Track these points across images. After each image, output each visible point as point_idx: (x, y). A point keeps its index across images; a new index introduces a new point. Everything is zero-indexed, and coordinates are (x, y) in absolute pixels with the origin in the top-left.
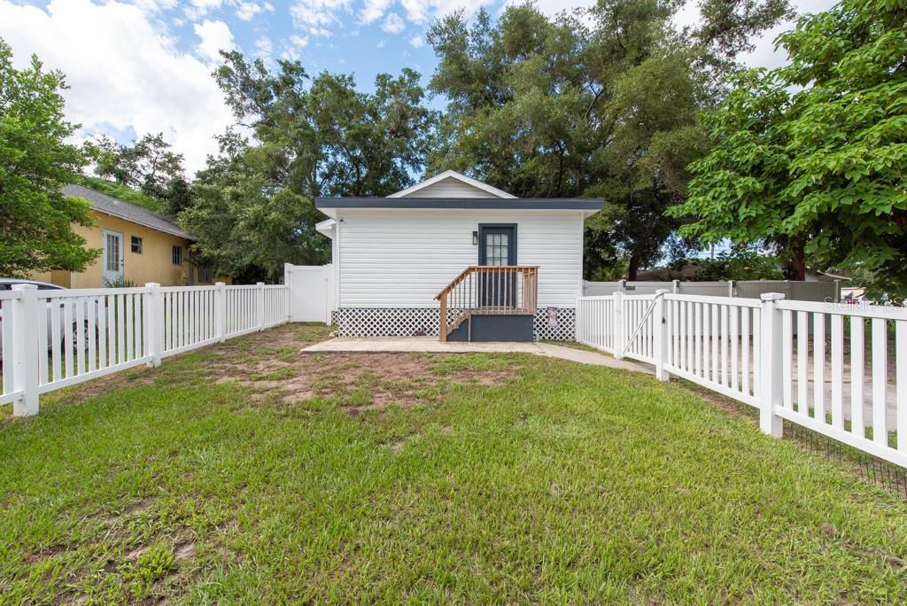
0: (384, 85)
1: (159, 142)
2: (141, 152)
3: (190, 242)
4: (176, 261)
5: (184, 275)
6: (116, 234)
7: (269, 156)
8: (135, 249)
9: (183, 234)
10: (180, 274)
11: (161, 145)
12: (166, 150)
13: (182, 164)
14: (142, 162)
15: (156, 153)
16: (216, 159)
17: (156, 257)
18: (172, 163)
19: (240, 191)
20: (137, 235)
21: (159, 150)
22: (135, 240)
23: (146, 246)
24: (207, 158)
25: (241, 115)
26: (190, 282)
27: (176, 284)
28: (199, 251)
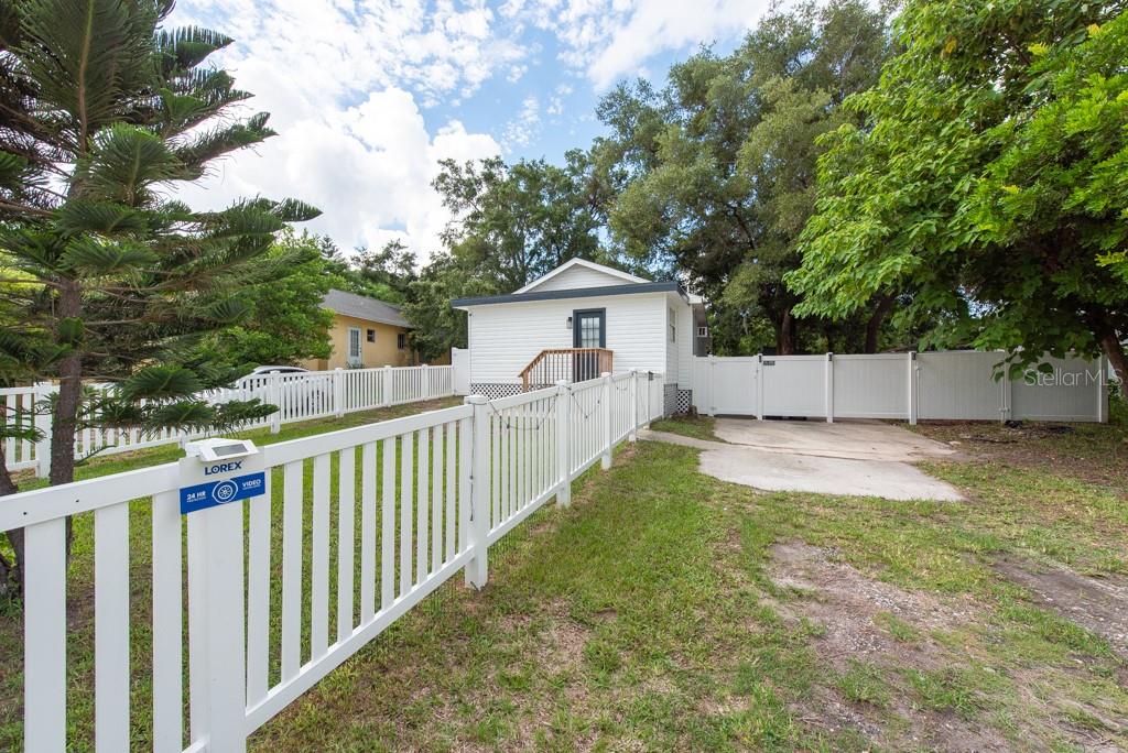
0: (573, 160)
1: (397, 246)
2: (387, 255)
3: (410, 330)
4: (401, 346)
5: (407, 357)
6: (356, 329)
7: (472, 247)
8: (370, 339)
9: (405, 324)
10: (404, 356)
11: (400, 248)
12: (404, 251)
13: (416, 261)
14: (388, 263)
15: (398, 256)
16: (437, 254)
17: (386, 344)
18: (408, 260)
19: (443, 284)
20: (372, 328)
21: (399, 252)
22: (370, 332)
23: (377, 336)
24: (430, 255)
25: (456, 211)
26: (412, 363)
27: (400, 365)
28: (414, 337)
